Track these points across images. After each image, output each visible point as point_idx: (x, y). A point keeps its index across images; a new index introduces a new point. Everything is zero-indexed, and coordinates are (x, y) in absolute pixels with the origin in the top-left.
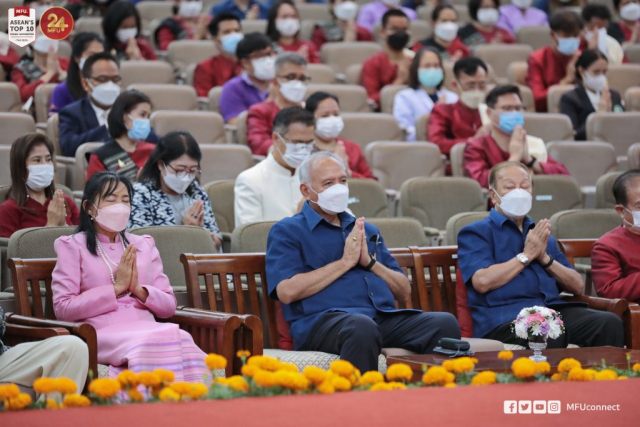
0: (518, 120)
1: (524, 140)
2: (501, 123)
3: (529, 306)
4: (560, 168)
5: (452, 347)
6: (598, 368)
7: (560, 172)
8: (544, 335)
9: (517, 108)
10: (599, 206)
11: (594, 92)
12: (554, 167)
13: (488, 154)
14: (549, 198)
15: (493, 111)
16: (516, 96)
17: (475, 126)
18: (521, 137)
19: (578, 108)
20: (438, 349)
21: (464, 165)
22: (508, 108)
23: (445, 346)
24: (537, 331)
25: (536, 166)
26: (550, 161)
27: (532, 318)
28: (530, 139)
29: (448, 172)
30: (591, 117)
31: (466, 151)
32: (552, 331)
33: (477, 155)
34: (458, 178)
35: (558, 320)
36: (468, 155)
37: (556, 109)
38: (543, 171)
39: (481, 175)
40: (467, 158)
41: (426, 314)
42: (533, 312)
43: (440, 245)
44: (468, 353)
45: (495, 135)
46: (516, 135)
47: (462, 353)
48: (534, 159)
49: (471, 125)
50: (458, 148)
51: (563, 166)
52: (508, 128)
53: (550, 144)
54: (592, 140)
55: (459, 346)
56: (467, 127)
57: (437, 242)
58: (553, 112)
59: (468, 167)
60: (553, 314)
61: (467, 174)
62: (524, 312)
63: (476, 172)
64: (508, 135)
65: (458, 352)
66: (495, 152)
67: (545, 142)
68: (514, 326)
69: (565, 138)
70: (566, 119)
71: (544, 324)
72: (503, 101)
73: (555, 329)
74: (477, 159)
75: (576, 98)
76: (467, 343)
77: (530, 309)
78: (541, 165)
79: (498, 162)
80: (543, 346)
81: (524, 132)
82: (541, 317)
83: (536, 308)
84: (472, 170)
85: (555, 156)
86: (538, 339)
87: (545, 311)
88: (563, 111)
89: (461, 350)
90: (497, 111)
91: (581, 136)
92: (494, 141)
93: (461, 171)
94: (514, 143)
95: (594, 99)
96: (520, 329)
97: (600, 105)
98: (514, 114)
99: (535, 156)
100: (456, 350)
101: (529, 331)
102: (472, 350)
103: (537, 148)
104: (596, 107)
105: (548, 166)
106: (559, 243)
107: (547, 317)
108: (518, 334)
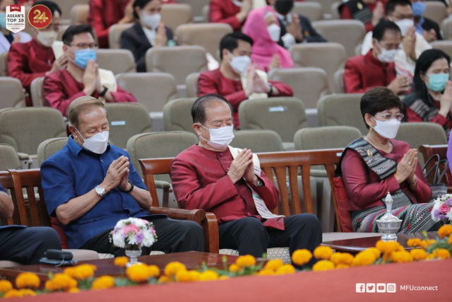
0: (91, 56)
1: (96, 73)
2: (77, 59)
3: (125, 218)
4: (128, 96)
5: (58, 257)
6: (200, 269)
7: (129, 100)
8: (139, 244)
9: (90, 46)
10: (166, 129)
11: (150, 28)
12: (124, 96)
13: (65, 86)
14: (123, 123)
15: (69, 48)
16: (89, 35)
17: (49, 62)
18: (94, 70)
19: (137, 43)
20: (44, 260)
21: (43, 97)
22: (83, 46)
23: (51, 256)
24: (133, 241)
25: (108, 95)
26: (119, 90)
27: (129, 228)
28: (101, 71)
29: (29, 103)
30: (149, 51)
31: (45, 83)
32: (146, 239)
33: (55, 87)
34: (38, 108)
35: (151, 230)
36: (46, 87)
37: (117, 45)
38: (114, 99)
39: (59, 105)
40: (46, 89)
41: (29, 229)
42: (128, 224)
43: (29, 168)
44: (72, 262)
45: (70, 68)
46: (89, 68)
47: (66, 262)
48: (106, 89)
49: (46, 61)
50: (37, 82)
51: (130, 94)
52: (82, 63)
53: (118, 76)
54: (151, 71)
55: (64, 256)
56: (42, 63)
57: (27, 165)
58: (113, 48)
59: (47, 98)
60: (147, 225)
61: (47, 104)
62: (120, 224)
63: (55, 102)
64: (82, 69)
65: (63, 262)
66: (71, 84)
67: (115, 74)
68: (111, 236)
69: (128, 70)
70: (128, 53)
71: (139, 233)
72: (78, 39)
73: (149, 238)
74: (55, 91)
75: (135, 35)
76: (70, 254)
77: (126, 221)
78: (112, 94)
79: (75, 93)
80: (139, 253)
81: (96, 65)
82: (136, 228)
83: (131, 219)
84: (52, 100)
85: (123, 86)
86: (134, 247)
87: (139, 222)
88: (123, 46)
89: (66, 259)
90: (73, 48)
91: (142, 68)
92: (70, 74)
93: (41, 101)
94: (88, 75)
95: (150, 35)
96: (118, 239)
97: (157, 41)
98: (88, 51)
99: (107, 86)
100: (61, 260)
101: (126, 240)
102: (75, 260)
103: (108, 79)
104: (152, 42)
105: (118, 95)
106: (140, 161)
107: (141, 228)
108: (116, 243)
